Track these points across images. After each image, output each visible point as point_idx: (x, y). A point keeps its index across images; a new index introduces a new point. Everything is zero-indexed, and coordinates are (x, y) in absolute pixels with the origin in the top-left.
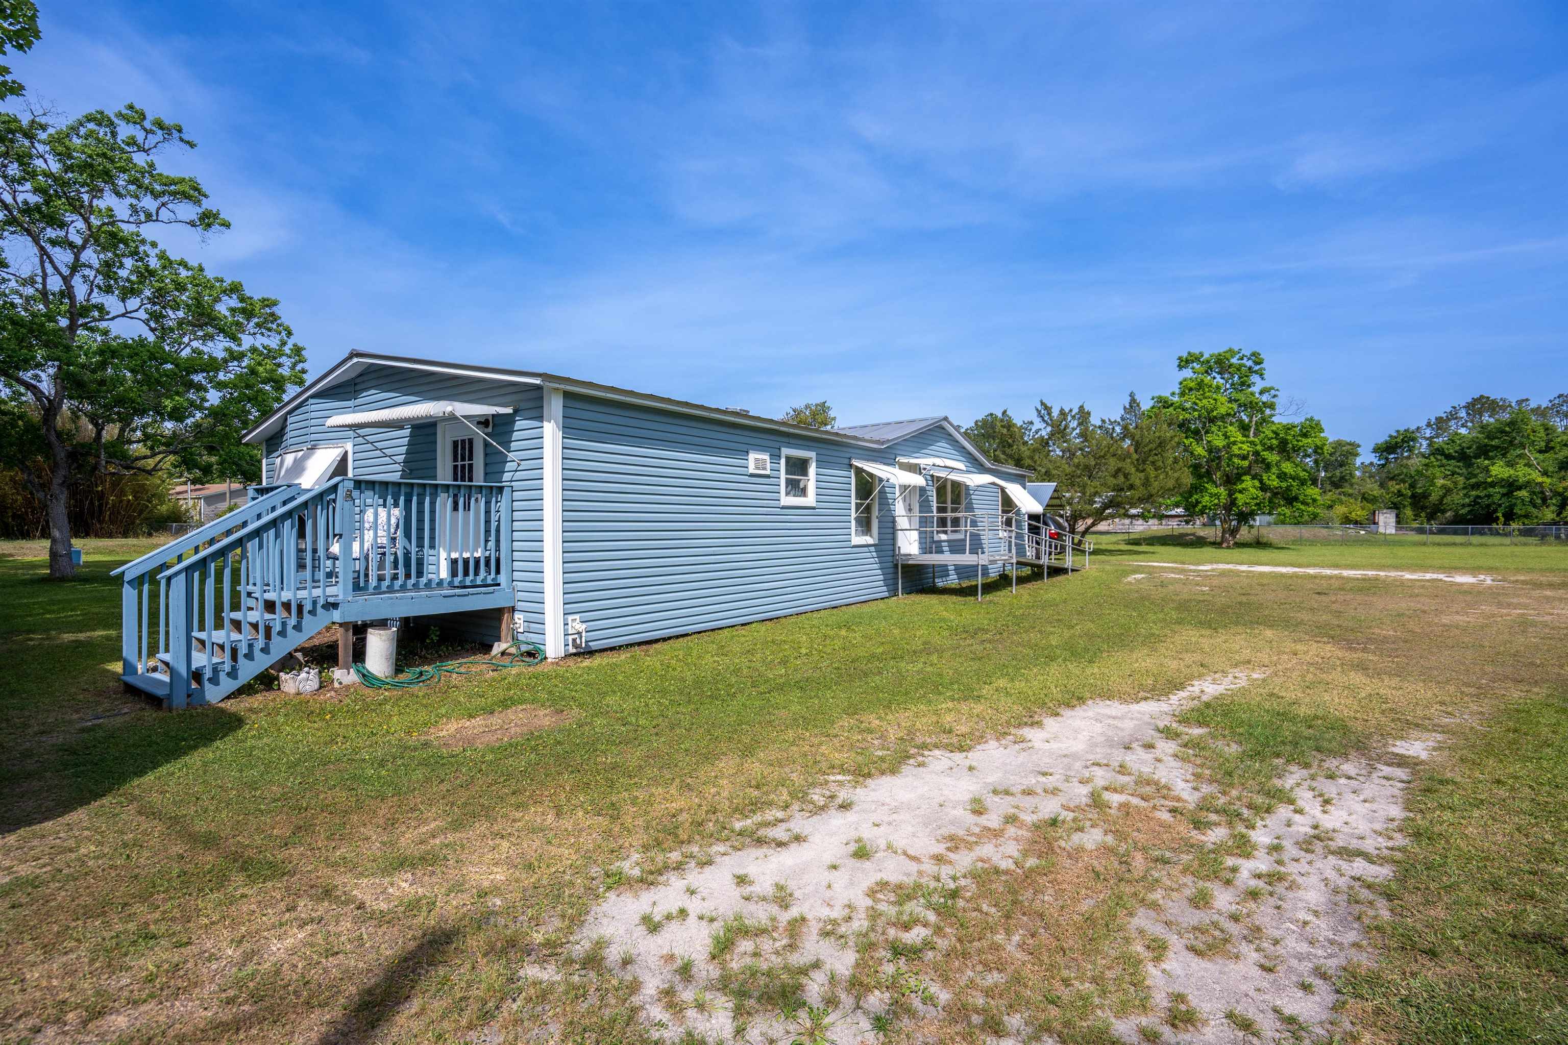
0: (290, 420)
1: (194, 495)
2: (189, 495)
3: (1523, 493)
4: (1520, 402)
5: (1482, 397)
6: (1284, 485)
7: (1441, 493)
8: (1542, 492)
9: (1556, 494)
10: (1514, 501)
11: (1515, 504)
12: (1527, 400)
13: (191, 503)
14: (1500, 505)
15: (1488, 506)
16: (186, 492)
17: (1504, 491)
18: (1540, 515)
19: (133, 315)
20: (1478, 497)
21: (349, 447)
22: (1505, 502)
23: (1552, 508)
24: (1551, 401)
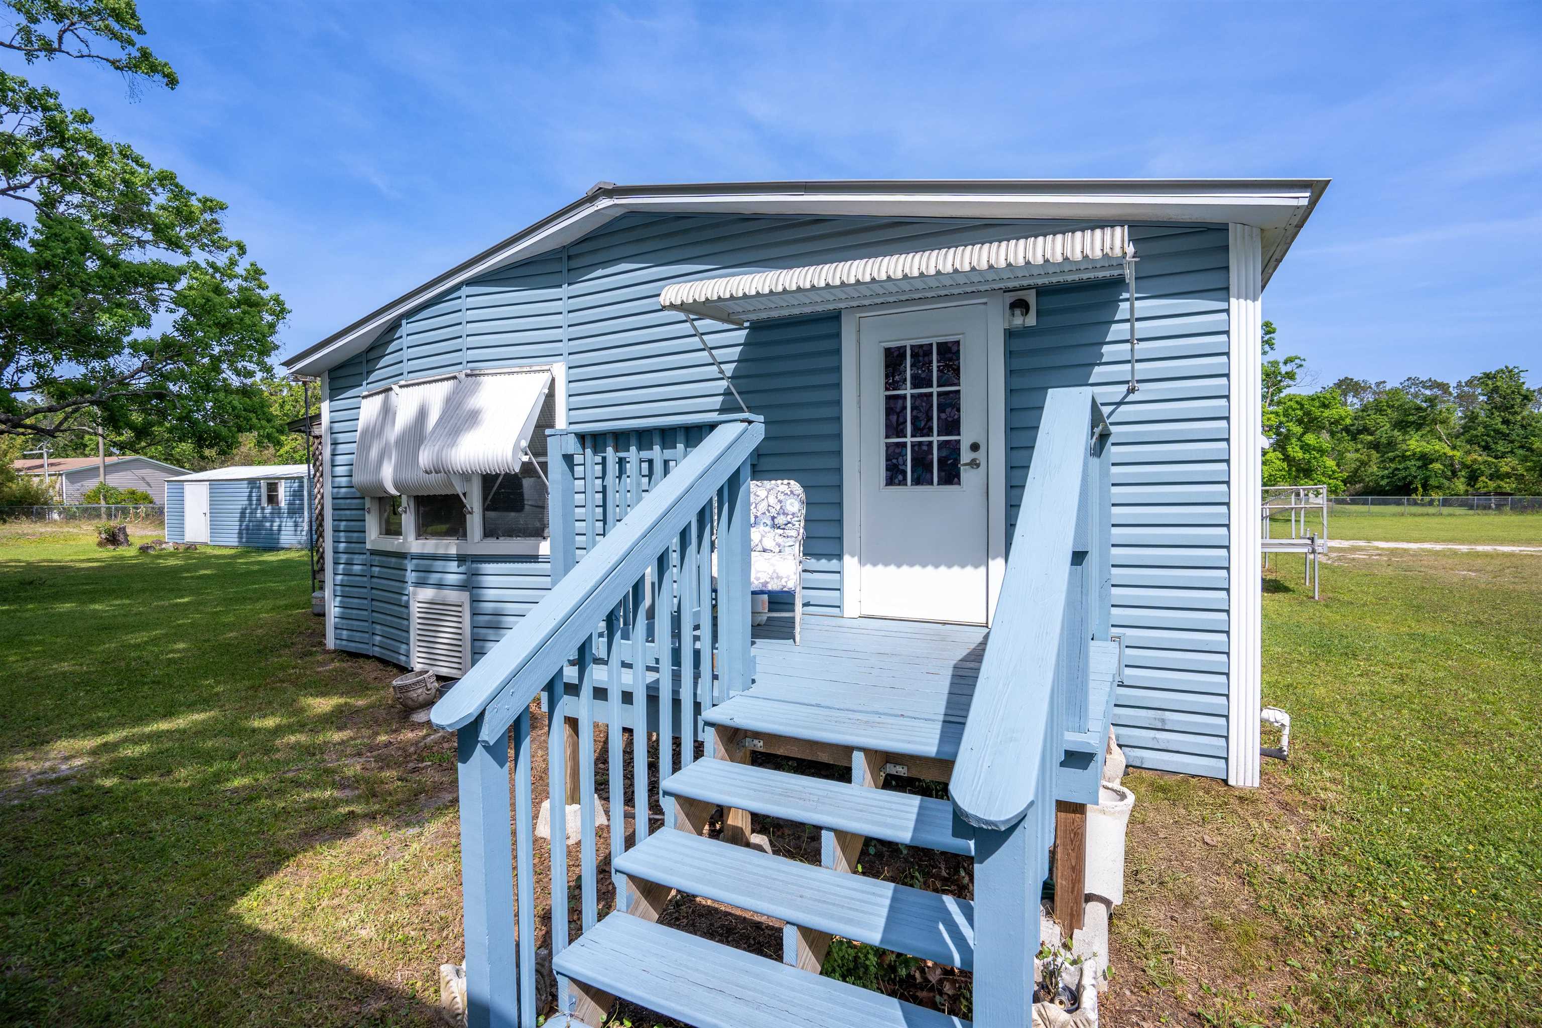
0: (406, 328)
1: (53, 470)
2: (47, 470)
3: (1437, 466)
4: (1378, 384)
5: (1346, 378)
6: (1307, 456)
7: (1353, 466)
8: (1452, 465)
9: (1464, 466)
10: (1428, 473)
11: (1430, 477)
12: (1384, 382)
13: (48, 480)
14: (1415, 477)
15: (1405, 478)
16: (42, 466)
17: (1419, 463)
18: (1453, 486)
19: (20, 193)
20: (1397, 469)
21: (560, 370)
22: (1420, 474)
23: (1462, 480)
24: (1401, 384)
